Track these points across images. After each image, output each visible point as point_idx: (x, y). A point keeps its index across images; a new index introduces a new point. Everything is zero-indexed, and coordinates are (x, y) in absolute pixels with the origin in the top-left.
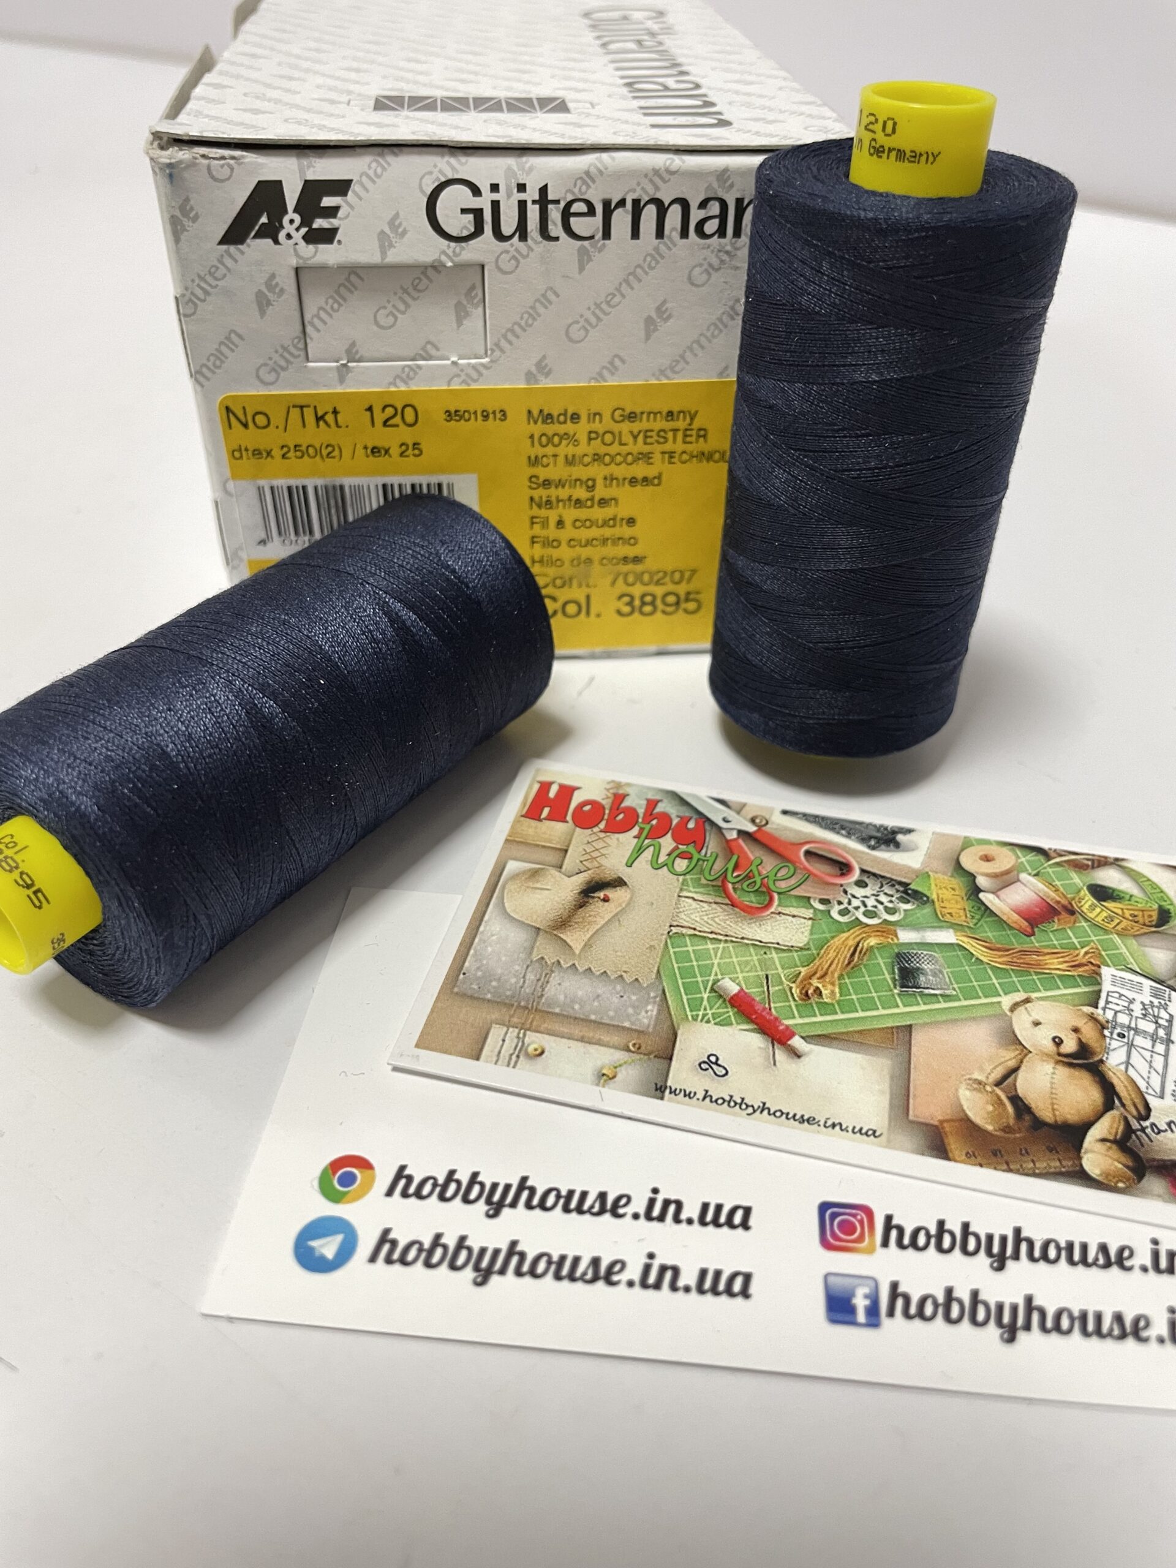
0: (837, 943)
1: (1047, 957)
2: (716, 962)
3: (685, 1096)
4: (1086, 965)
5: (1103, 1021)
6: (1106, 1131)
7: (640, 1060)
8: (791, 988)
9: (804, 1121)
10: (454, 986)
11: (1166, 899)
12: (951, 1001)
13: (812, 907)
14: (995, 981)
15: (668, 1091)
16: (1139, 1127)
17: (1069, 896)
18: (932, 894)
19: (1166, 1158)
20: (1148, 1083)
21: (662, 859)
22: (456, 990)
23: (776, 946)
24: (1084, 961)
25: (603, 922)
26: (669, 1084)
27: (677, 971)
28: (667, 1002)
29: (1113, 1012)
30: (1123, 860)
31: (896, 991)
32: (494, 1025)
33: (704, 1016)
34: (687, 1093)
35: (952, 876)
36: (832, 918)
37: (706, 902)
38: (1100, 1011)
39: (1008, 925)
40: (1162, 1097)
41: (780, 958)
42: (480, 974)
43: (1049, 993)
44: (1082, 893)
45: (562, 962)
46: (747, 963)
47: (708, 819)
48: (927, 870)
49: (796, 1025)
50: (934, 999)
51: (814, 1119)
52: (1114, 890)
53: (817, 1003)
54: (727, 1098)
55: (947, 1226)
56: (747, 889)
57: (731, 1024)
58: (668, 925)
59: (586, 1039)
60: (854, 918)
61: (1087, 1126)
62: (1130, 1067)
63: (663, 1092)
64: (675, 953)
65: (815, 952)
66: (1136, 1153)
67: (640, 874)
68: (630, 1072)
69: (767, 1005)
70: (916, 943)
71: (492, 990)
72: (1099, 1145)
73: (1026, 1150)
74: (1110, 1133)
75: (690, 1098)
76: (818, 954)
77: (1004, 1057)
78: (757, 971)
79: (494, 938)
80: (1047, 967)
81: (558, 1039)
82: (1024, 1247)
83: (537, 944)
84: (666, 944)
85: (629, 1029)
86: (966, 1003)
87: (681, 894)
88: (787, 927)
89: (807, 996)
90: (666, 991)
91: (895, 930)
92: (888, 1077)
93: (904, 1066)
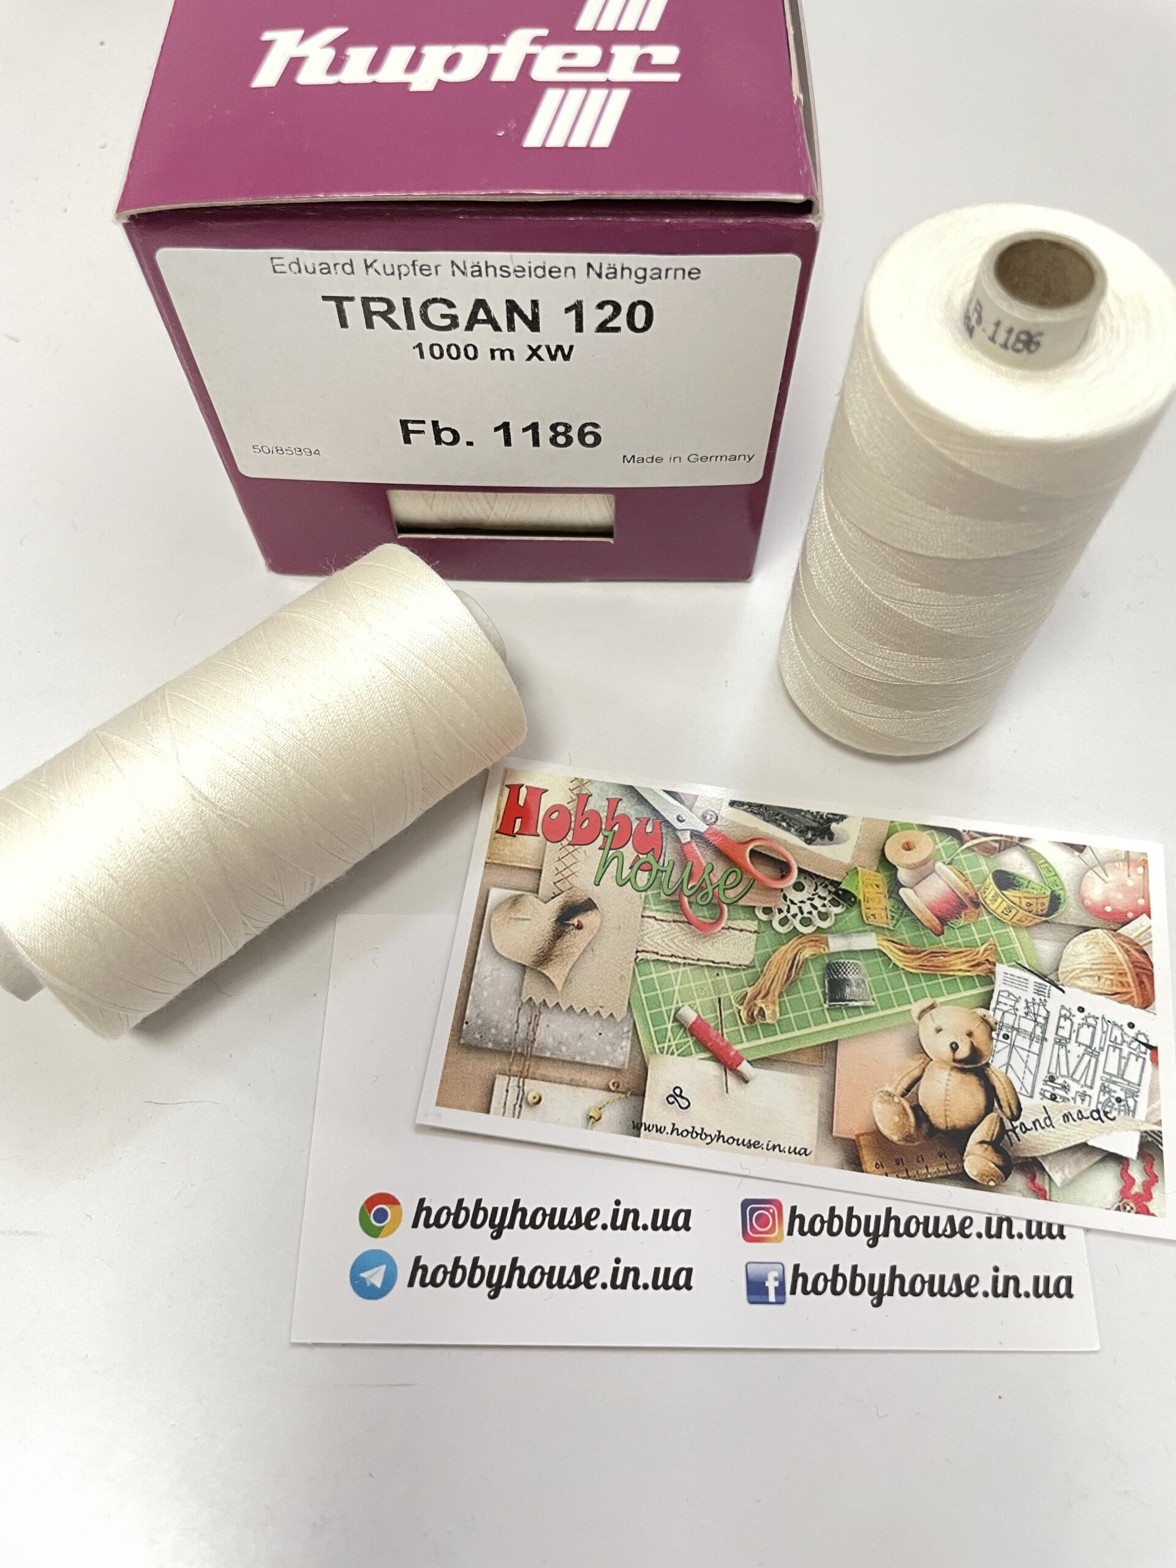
0: (778, 957)
1: (953, 957)
2: (676, 988)
3: (657, 1131)
4: (984, 964)
5: (992, 1023)
6: (984, 1132)
7: (620, 1098)
8: (739, 1012)
9: (751, 1145)
10: (460, 1037)
11: (1058, 882)
12: (870, 1012)
13: (756, 918)
14: (907, 988)
15: (643, 1127)
16: (1011, 1128)
17: (976, 886)
18: (859, 893)
19: (1029, 1155)
20: (1022, 1083)
21: (626, 872)
22: (462, 1041)
23: (726, 965)
24: (983, 959)
25: (579, 953)
26: (643, 1122)
27: (644, 1002)
28: (638, 1036)
29: (1001, 1012)
30: (1026, 839)
31: (826, 1006)
32: (497, 1076)
33: (669, 1047)
34: (659, 1128)
35: (877, 871)
36: (774, 929)
37: (665, 921)
38: (991, 1012)
39: (922, 924)
40: (1031, 1097)
41: (730, 979)
42: (480, 1022)
43: (951, 997)
44: (988, 881)
45: (548, 1002)
46: (702, 987)
47: (664, 819)
48: (856, 865)
49: (744, 1049)
50: (856, 1012)
51: (759, 1143)
52: (1015, 877)
53: (761, 1024)
54: (690, 1130)
56: (701, 903)
57: (691, 1054)
58: (635, 950)
59: (573, 1083)
60: (792, 927)
61: (972, 1128)
62: (1010, 1067)
63: (639, 1129)
64: (642, 981)
65: (759, 970)
66: (1006, 1152)
67: (608, 894)
68: (612, 1113)
69: (720, 1031)
70: (844, 952)
71: (492, 1039)
72: (979, 1145)
73: (922, 1156)
74: (988, 1134)
75: (661, 1133)
76: (762, 972)
77: (910, 1067)
78: (711, 995)
79: (488, 980)
80: (951, 968)
81: (552, 1085)
83: (525, 984)
84: (634, 970)
85: (608, 1068)
86: (882, 1013)
87: (644, 914)
88: (736, 944)
89: (752, 1018)
90: (637, 1024)
91: (827, 939)
92: (817, 1095)
93: (831, 1083)
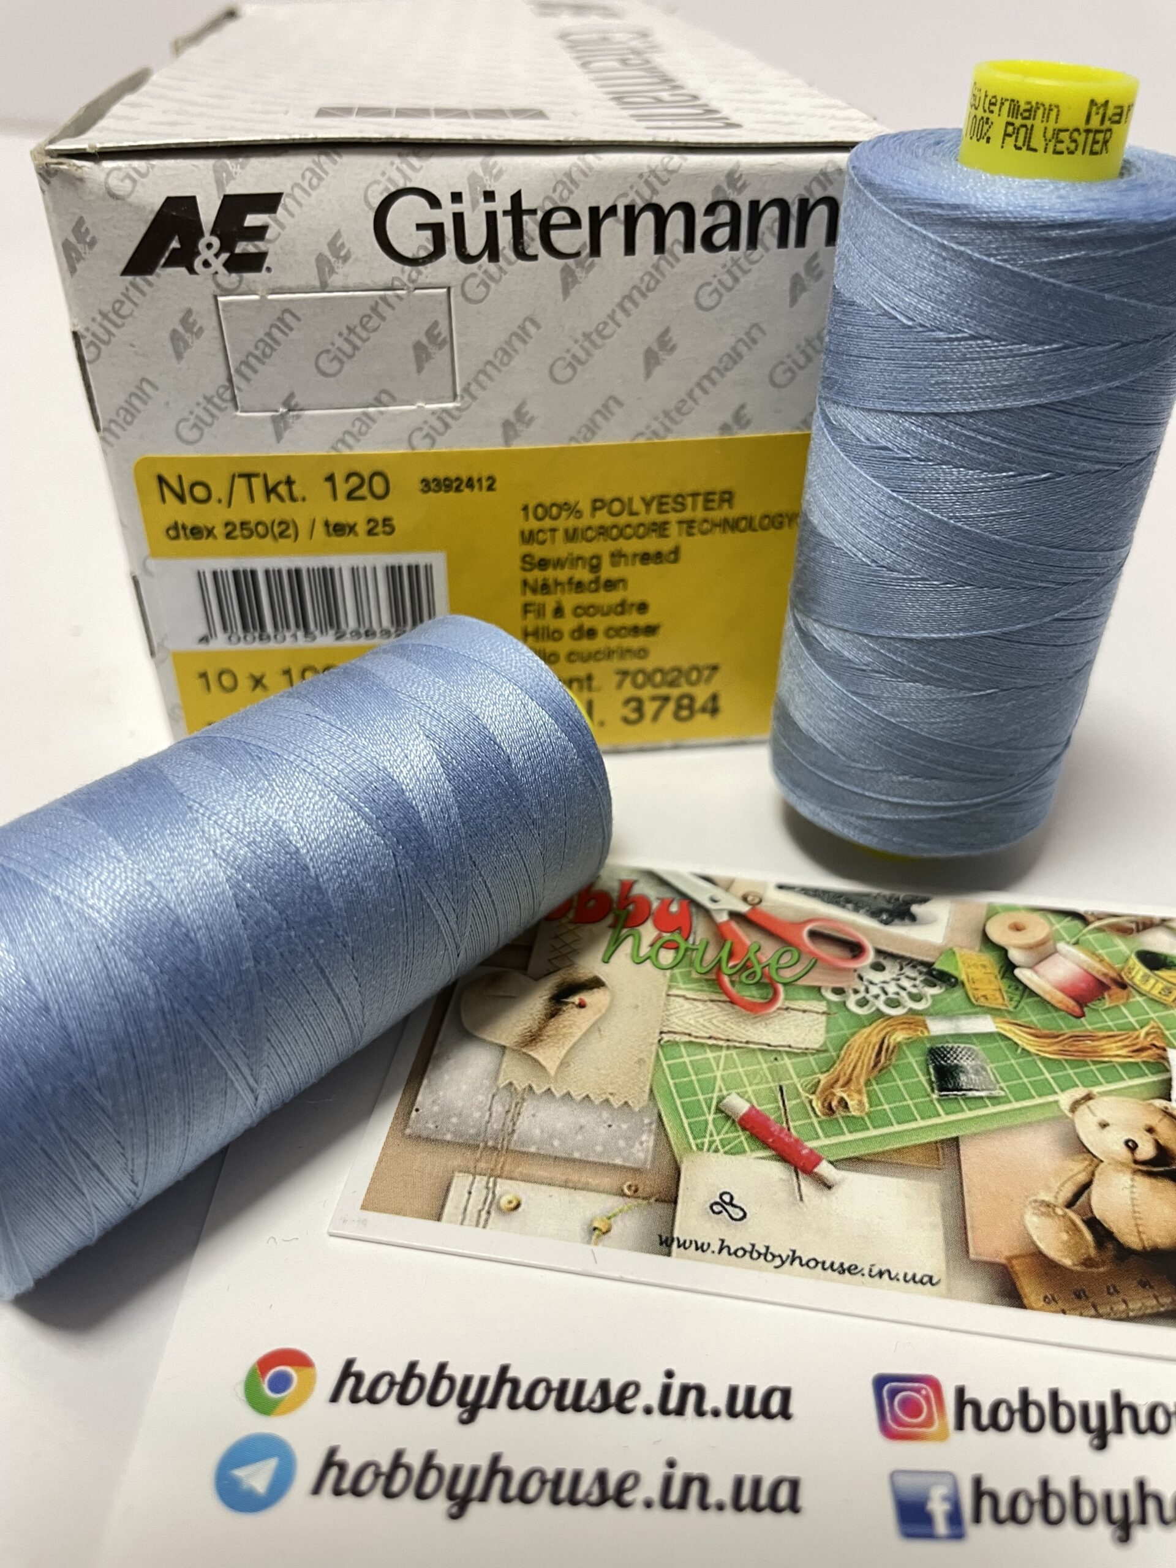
0: (859, 1041)
1: (1104, 1042)
2: (719, 1074)
3: (697, 1249)
4: (1151, 1049)
7: (638, 1206)
8: (811, 1102)
9: (844, 1271)
10: (406, 1126)
12: (999, 1104)
13: (823, 998)
14: (1048, 1075)
17: (1116, 967)
18: (960, 974)
21: (645, 950)
22: (408, 1131)
23: (788, 1049)
24: (1146, 1043)
25: (579, 1034)
26: (675, 1236)
27: (674, 1091)
28: (665, 1129)
30: (1170, 920)
31: (935, 1096)
33: (711, 1143)
34: (699, 1244)
35: (980, 951)
36: (848, 1010)
37: (700, 1000)
39: (1053, 1006)
41: (793, 1064)
42: (436, 1109)
43: (1112, 1087)
44: (1131, 962)
45: (534, 1087)
46: (755, 1073)
47: (693, 902)
48: (950, 945)
49: (822, 1147)
50: (979, 1103)
51: (856, 1267)
52: (1166, 957)
54: (749, 1248)
55: (1032, 1397)
56: (746, 982)
57: (744, 1152)
58: (658, 1031)
59: (570, 1185)
60: (874, 1009)
63: (670, 1246)
64: (669, 1066)
65: (834, 1054)
67: (620, 972)
68: (628, 1223)
69: (784, 1125)
70: (951, 1035)
71: (452, 1129)
73: (1114, 1287)
75: (703, 1251)
76: (838, 1056)
77: (1071, 1170)
78: (768, 1082)
80: (1104, 1053)
81: (536, 1186)
82: (1126, 1416)
83: (504, 1066)
84: (658, 1055)
85: (623, 1167)
86: (1017, 1105)
87: (670, 993)
88: (798, 1025)
89: (830, 1110)
90: (663, 1114)
91: (924, 1021)
92: (938, 1205)
93: (957, 1189)
